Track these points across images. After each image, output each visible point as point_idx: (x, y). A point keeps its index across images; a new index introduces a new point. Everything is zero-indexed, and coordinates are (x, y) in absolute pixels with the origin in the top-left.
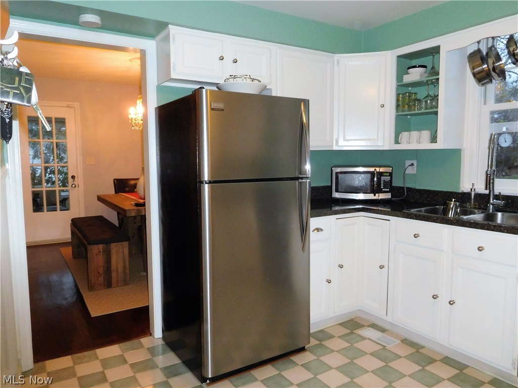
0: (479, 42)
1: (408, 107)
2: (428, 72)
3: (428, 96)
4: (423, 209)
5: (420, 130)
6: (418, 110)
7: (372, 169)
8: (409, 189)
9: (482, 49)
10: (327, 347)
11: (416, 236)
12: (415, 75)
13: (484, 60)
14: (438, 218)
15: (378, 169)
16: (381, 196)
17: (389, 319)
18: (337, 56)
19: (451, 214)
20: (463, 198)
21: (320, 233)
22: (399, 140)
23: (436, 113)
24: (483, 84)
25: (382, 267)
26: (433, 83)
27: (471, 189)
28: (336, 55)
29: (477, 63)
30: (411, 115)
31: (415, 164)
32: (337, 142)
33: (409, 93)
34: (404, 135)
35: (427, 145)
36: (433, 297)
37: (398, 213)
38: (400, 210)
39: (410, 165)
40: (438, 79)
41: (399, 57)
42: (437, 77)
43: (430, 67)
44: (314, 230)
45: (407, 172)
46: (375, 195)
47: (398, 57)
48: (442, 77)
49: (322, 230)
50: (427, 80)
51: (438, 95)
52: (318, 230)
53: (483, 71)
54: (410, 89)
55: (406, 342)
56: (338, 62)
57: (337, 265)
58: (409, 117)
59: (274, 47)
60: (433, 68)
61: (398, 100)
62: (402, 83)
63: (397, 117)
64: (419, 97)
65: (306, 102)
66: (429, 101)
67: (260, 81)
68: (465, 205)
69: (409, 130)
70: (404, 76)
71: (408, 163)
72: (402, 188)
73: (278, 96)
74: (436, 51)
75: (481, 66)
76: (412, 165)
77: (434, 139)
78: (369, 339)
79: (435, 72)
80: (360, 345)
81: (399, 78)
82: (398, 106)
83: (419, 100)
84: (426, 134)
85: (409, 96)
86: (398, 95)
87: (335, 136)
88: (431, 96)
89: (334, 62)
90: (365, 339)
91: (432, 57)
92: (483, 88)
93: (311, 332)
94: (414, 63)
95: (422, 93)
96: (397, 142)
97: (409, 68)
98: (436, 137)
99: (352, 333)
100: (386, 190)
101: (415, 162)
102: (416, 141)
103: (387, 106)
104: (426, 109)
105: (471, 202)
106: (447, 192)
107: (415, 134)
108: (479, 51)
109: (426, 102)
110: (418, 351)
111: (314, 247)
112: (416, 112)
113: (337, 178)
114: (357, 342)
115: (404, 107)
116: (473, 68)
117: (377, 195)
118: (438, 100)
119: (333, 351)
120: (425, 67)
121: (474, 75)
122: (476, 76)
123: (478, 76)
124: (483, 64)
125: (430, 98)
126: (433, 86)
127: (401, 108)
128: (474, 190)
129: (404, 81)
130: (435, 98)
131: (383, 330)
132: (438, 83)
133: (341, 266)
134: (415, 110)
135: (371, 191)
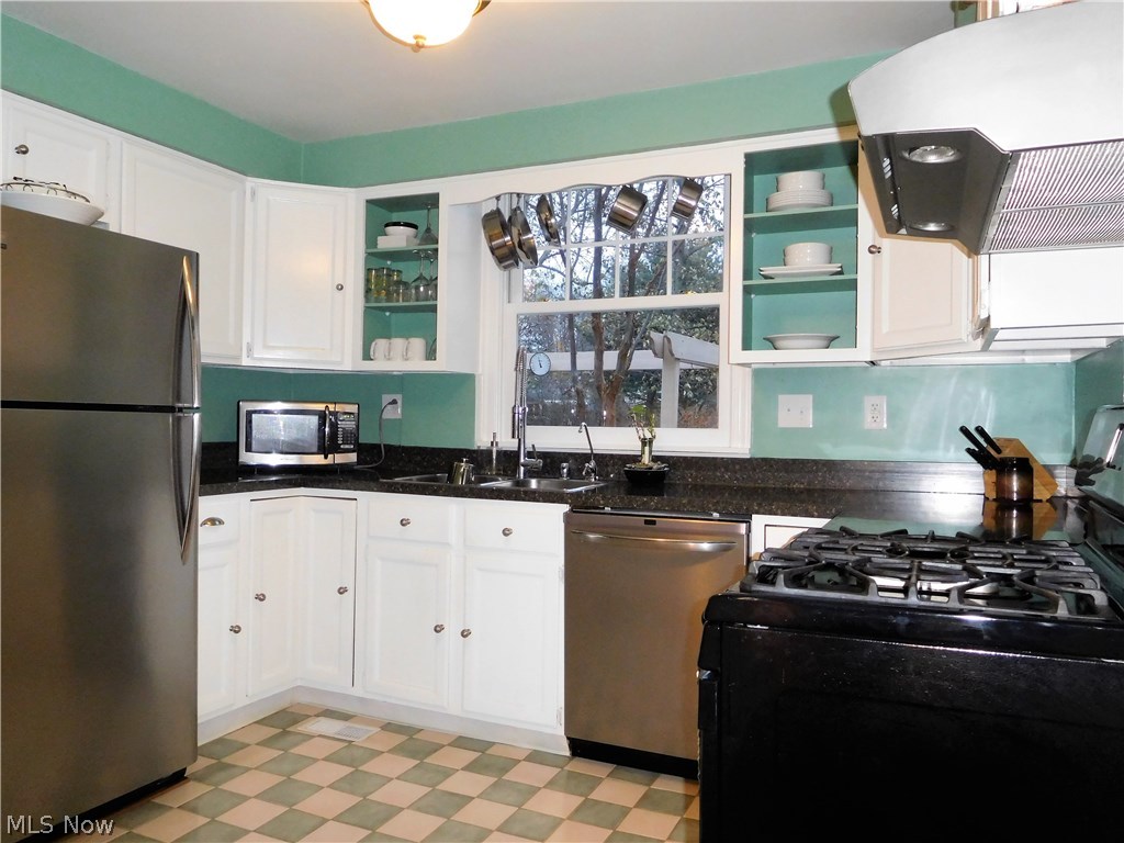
0: (498, 198)
1: (387, 294)
2: (420, 235)
3: (421, 278)
4: (414, 478)
5: (407, 336)
6: (403, 301)
7: (321, 407)
8: (389, 448)
9: (503, 211)
10: (234, 766)
11: (404, 523)
12: (397, 238)
13: (505, 228)
14: (440, 488)
15: (331, 407)
16: (340, 459)
17: (357, 691)
18: (251, 182)
19: (461, 482)
20: (479, 458)
21: (218, 527)
22: (372, 353)
23: (434, 309)
24: (505, 267)
25: (342, 591)
26: (427, 257)
27: (492, 443)
28: (249, 178)
29: (496, 232)
30: (393, 310)
31: (400, 402)
32: (250, 350)
33: (388, 269)
34: (380, 345)
35: (418, 365)
36: (436, 630)
37: (372, 484)
38: (376, 480)
39: (390, 403)
40: (437, 250)
41: (370, 202)
42: (434, 246)
43: (422, 228)
44: (204, 523)
45: (385, 416)
46: (326, 457)
47: (367, 201)
48: (442, 247)
49: (221, 522)
50: (419, 250)
51: (436, 278)
52: (213, 521)
53: (504, 245)
54: (389, 263)
55: (388, 727)
56: (253, 194)
57: (253, 596)
58: (388, 314)
59: (115, 136)
60: (428, 230)
61: (368, 281)
62: (375, 250)
63: (367, 310)
64: (404, 278)
65: (194, 258)
66: (422, 289)
67: (88, 201)
68: (482, 472)
69: (387, 335)
70: (379, 238)
71: (386, 398)
72: (377, 447)
73: (123, 233)
74: (431, 202)
75: (502, 237)
76: (394, 402)
77: (431, 354)
78: (320, 736)
79: (430, 237)
80: (302, 750)
81: (371, 241)
82: (368, 291)
83: (405, 284)
84: (418, 344)
85: (389, 275)
86: (368, 271)
87: (246, 339)
88: (425, 278)
89: (245, 193)
90: (313, 737)
91: (426, 211)
92: (506, 273)
93: (199, 744)
94: (395, 217)
95: (410, 271)
96: (367, 356)
97: (387, 225)
98: (435, 351)
99: (285, 733)
100: (347, 446)
101: (399, 398)
102: (400, 357)
103: (349, 288)
104: (417, 300)
105: (491, 466)
106: (455, 449)
107: (398, 343)
108: (498, 212)
109: (417, 288)
110: (411, 738)
111: (205, 558)
112: (401, 303)
113: (249, 422)
114: (296, 745)
115: (379, 292)
116: (490, 239)
117: (330, 456)
118: (436, 286)
119: (248, 769)
120: (415, 227)
121: (493, 250)
122: (497, 252)
123: (498, 252)
124: (505, 235)
125: (425, 282)
126: (427, 262)
127: (374, 295)
128: (497, 444)
129: (379, 247)
130: (432, 283)
131: (345, 717)
132: (437, 258)
133: (261, 598)
134: (398, 301)
135: (319, 449)
